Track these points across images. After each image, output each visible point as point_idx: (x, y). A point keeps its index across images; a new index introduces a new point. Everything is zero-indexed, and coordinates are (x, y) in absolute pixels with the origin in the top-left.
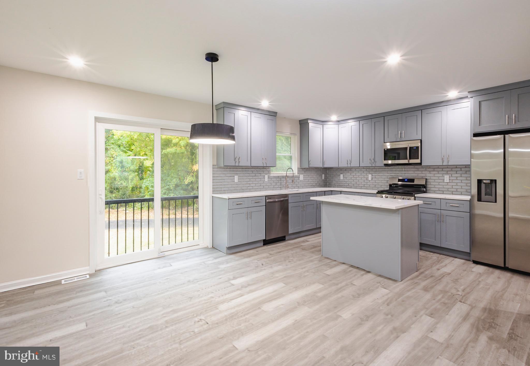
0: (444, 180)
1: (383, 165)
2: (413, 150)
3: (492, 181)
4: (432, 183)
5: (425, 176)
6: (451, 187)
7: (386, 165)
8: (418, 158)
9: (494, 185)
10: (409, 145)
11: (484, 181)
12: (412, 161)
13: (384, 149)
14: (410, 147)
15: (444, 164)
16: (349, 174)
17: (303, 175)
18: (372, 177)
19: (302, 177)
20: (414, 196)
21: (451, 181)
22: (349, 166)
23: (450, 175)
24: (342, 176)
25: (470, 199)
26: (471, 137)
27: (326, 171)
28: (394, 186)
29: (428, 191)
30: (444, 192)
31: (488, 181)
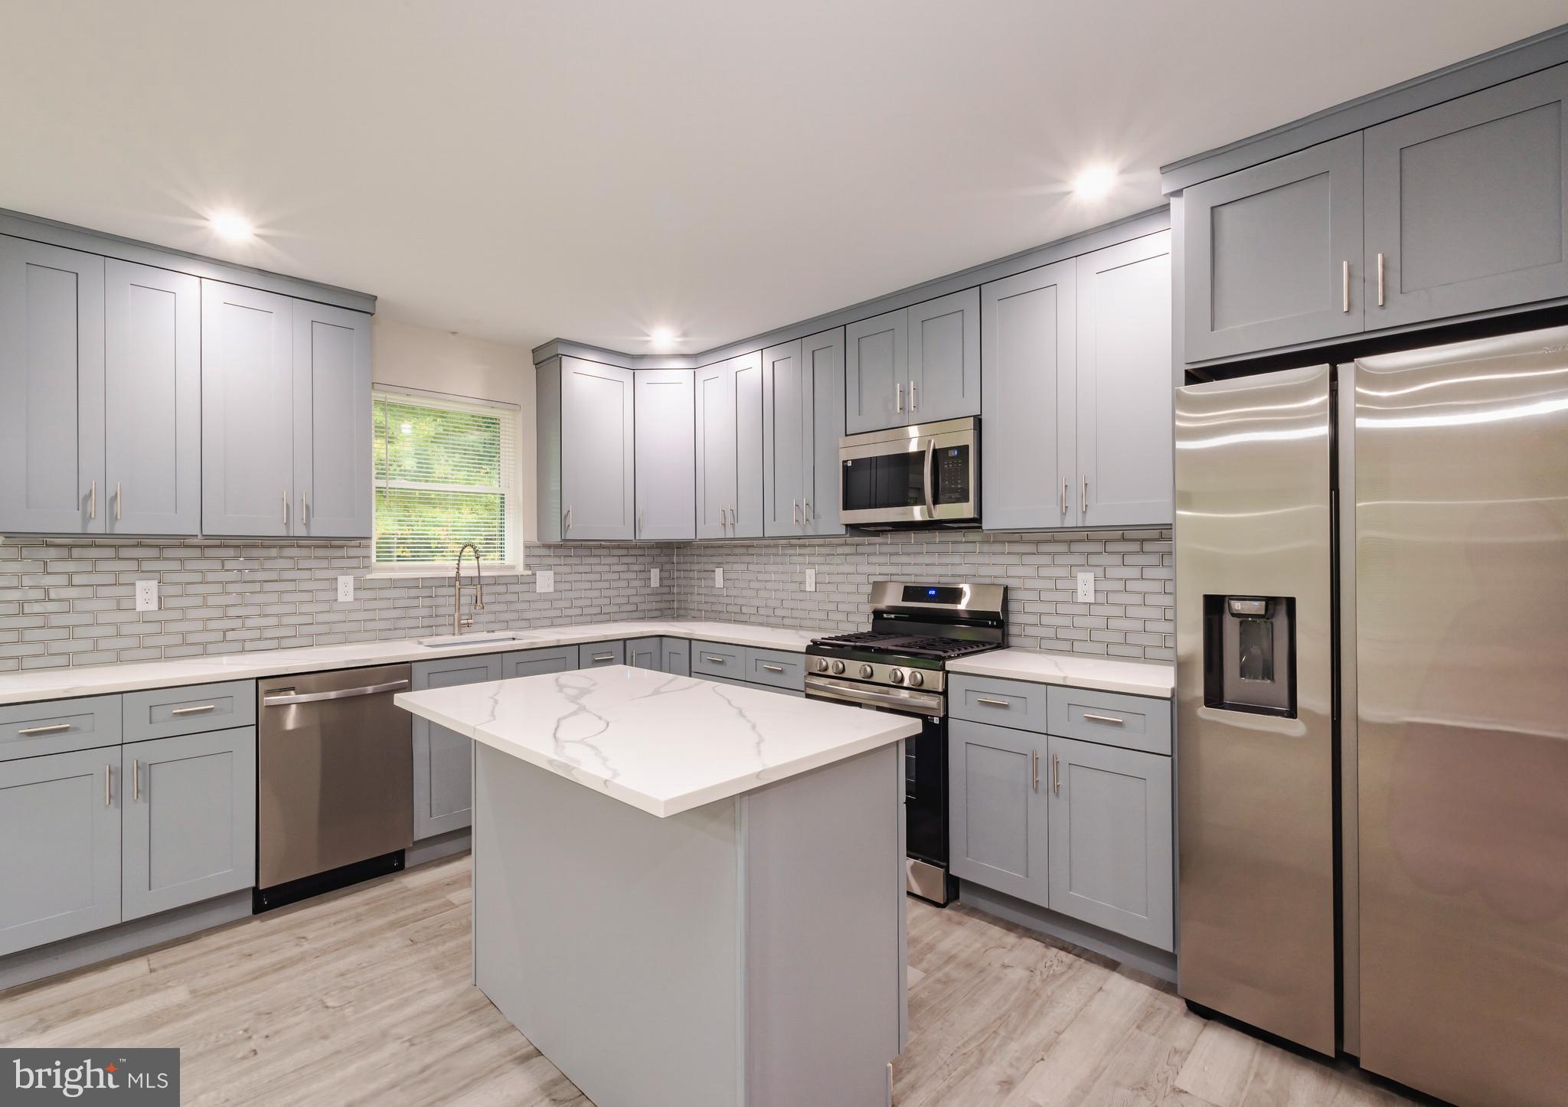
0: (1074, 591)
1: (842, 530)
2: (948, 464)
3: (1271, 602)
4: (1029, 608)
5: (1003, 577)
6: (1102, 623)
7: (854, 529)
8: (965, 498)
9: (1281, 622)
10: (930, 441)
11: (1237, 606)
12: (945, 511)
13: (844, 462)
14: (935, 451)
15: (1070, 522)
16: (743, 567)
17: (555, 574)
18: (818, 580)
19: (545, 581)
20: (943, 668)
21: (1102, 598)
22: (730, 535)
23: (1100, 571)
24: (719, 572)
25: (1173, 690)
26: (1173, 385)
27: (669, 556)
28: (893, 616)
29: (1013, 641)
30: (1077, 646)
31: (1256, 603)
